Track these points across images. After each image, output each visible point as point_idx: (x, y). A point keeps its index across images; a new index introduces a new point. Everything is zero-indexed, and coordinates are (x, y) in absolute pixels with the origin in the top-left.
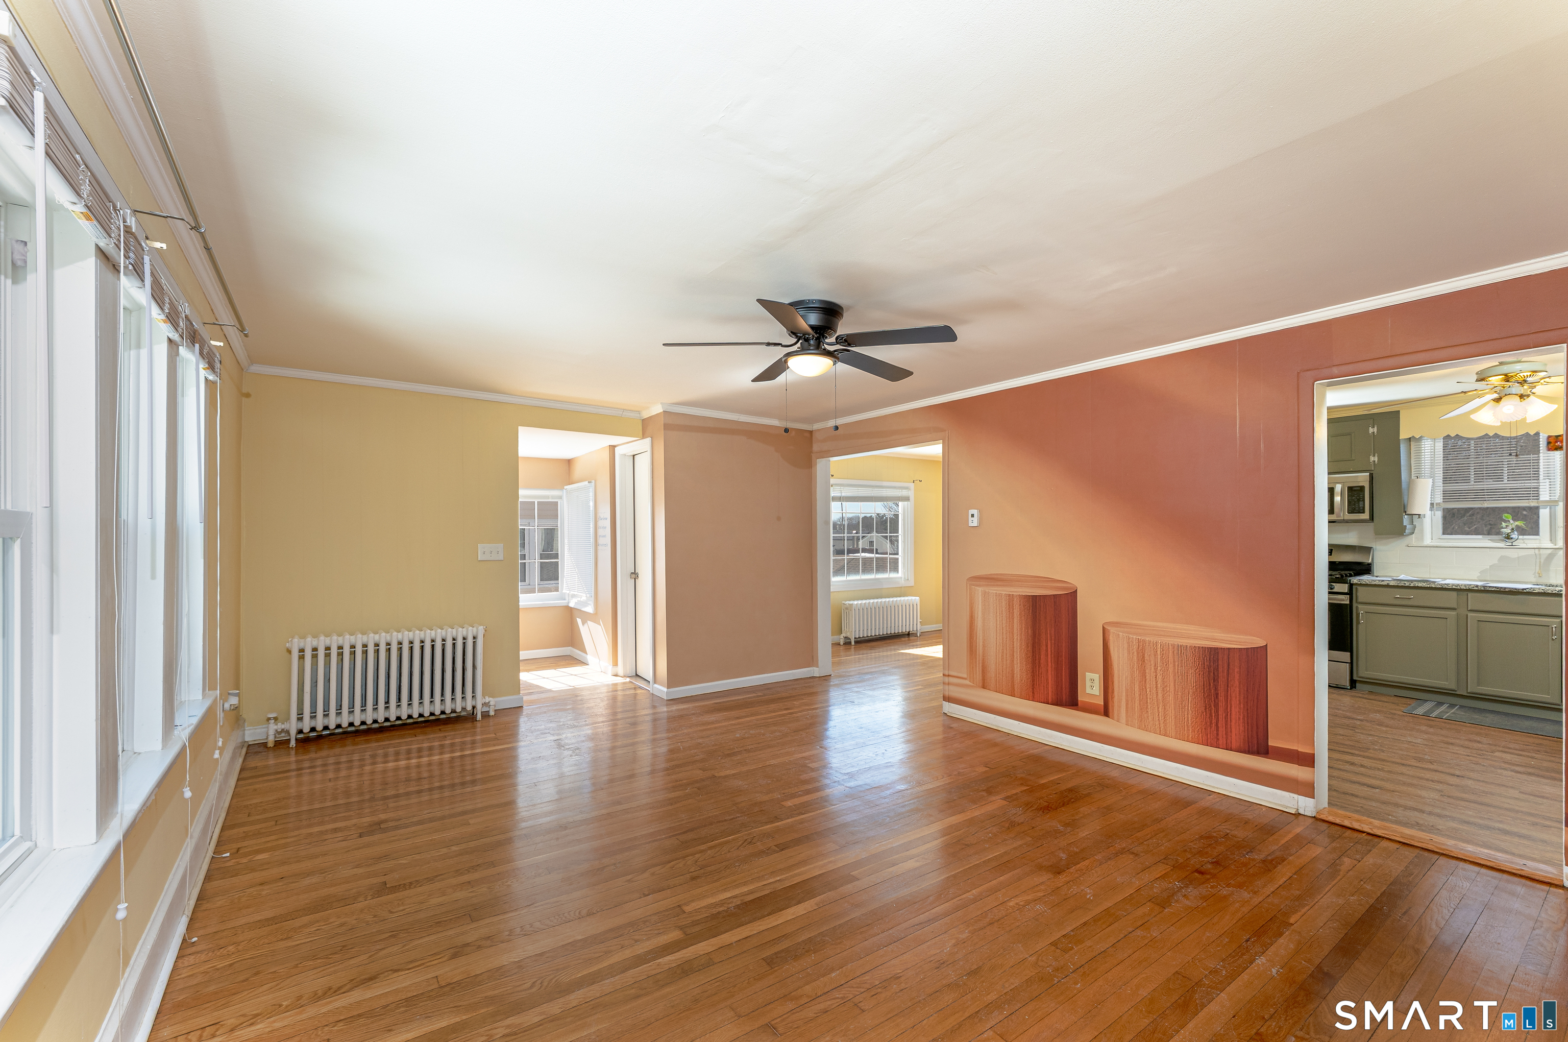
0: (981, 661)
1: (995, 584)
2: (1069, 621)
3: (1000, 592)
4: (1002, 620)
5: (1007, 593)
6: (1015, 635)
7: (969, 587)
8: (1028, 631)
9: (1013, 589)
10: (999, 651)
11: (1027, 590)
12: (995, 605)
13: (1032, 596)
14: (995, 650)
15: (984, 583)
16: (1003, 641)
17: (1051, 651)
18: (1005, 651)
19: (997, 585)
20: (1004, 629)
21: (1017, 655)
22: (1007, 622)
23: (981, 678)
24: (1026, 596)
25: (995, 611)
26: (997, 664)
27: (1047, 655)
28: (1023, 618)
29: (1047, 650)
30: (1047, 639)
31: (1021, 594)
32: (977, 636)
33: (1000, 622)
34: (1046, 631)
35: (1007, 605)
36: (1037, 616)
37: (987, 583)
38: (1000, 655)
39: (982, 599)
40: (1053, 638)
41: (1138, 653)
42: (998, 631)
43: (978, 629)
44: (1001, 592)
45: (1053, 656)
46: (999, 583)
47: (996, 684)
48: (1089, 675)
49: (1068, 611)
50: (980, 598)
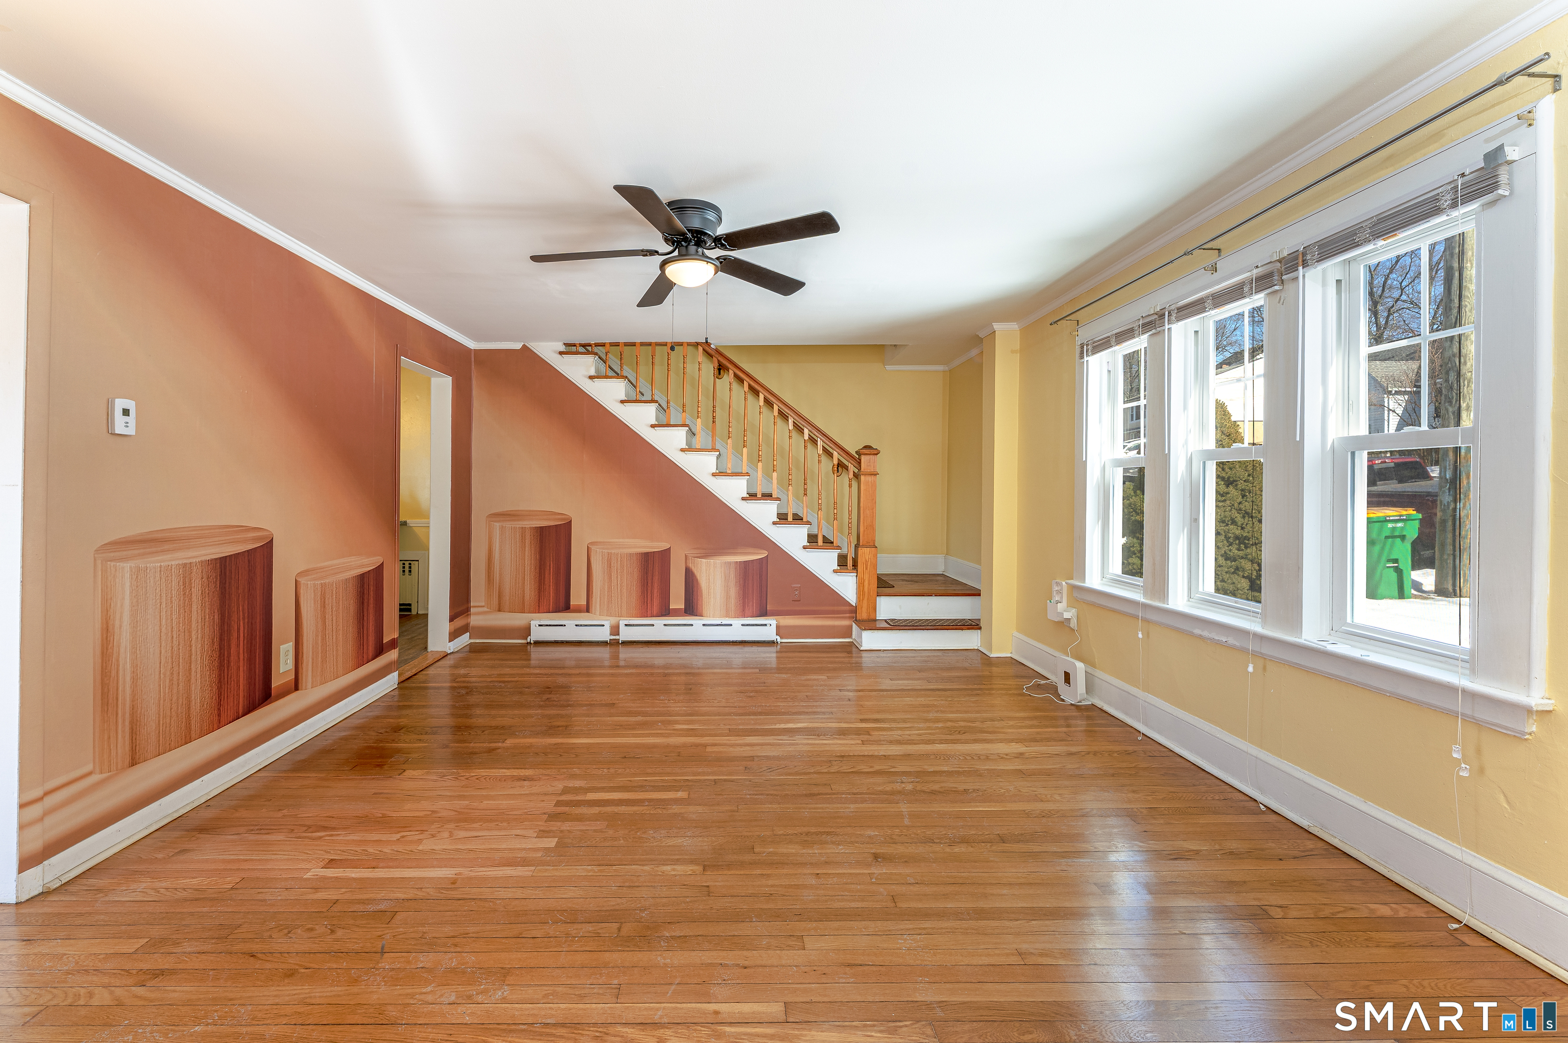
0: (127, 715)
1: (159, 549)
2: (264, 584)
3: (167, 563)
4: (171, 614)
5: (180, 562)
6: (194, 633)
7: (100, 566)
8: (214, 619)
9: (190, 553)
10: (165, 675)
11: (213, 551)
12: (158, 589)
13: (220, 558)
14: (157, 677)
15: (136, 552)
16: (172, 653)
17: (244, 636)
18: (176, 669)
19: (163, 551)
20: (175, 629)
21: (196, 667)
22: (179, 615)
23: (127, 748)
24: (212, 560)
25: (158, 601)
26: (162, 702)
27: (238, 645)
28: (206, 599)
29: (238, 638)
30: (239, 619)
31: (208, 558)
32: (118, 665)
33: (167, 619)
34: (238, 608)
35: (181, 583)
36: (227, 588)
37: (142, 551)
38: (168, 681)
39: (131, 586)
40: (246, 615)
41: (321, 599)
42: (163, 637)
43: (122, 650)
44: (170, 563)
45: (245, 642)
46: (166, 547)
47: (159, 741)
48: (283, 648)
49: (264, 570)
50: (128, 584)
